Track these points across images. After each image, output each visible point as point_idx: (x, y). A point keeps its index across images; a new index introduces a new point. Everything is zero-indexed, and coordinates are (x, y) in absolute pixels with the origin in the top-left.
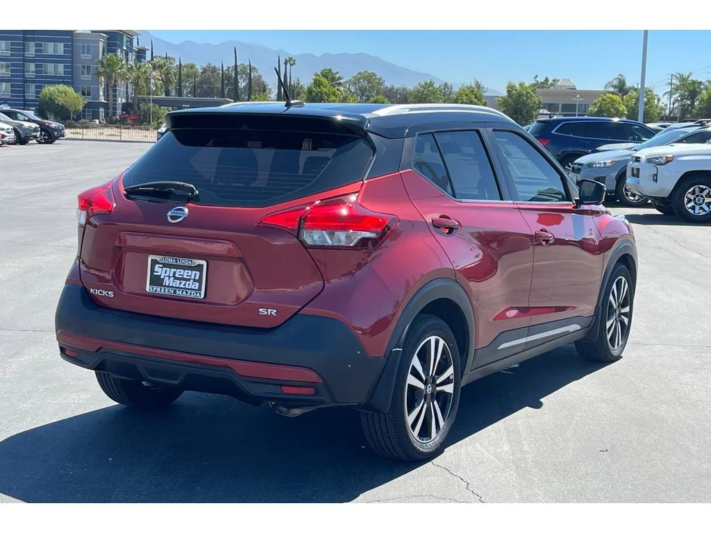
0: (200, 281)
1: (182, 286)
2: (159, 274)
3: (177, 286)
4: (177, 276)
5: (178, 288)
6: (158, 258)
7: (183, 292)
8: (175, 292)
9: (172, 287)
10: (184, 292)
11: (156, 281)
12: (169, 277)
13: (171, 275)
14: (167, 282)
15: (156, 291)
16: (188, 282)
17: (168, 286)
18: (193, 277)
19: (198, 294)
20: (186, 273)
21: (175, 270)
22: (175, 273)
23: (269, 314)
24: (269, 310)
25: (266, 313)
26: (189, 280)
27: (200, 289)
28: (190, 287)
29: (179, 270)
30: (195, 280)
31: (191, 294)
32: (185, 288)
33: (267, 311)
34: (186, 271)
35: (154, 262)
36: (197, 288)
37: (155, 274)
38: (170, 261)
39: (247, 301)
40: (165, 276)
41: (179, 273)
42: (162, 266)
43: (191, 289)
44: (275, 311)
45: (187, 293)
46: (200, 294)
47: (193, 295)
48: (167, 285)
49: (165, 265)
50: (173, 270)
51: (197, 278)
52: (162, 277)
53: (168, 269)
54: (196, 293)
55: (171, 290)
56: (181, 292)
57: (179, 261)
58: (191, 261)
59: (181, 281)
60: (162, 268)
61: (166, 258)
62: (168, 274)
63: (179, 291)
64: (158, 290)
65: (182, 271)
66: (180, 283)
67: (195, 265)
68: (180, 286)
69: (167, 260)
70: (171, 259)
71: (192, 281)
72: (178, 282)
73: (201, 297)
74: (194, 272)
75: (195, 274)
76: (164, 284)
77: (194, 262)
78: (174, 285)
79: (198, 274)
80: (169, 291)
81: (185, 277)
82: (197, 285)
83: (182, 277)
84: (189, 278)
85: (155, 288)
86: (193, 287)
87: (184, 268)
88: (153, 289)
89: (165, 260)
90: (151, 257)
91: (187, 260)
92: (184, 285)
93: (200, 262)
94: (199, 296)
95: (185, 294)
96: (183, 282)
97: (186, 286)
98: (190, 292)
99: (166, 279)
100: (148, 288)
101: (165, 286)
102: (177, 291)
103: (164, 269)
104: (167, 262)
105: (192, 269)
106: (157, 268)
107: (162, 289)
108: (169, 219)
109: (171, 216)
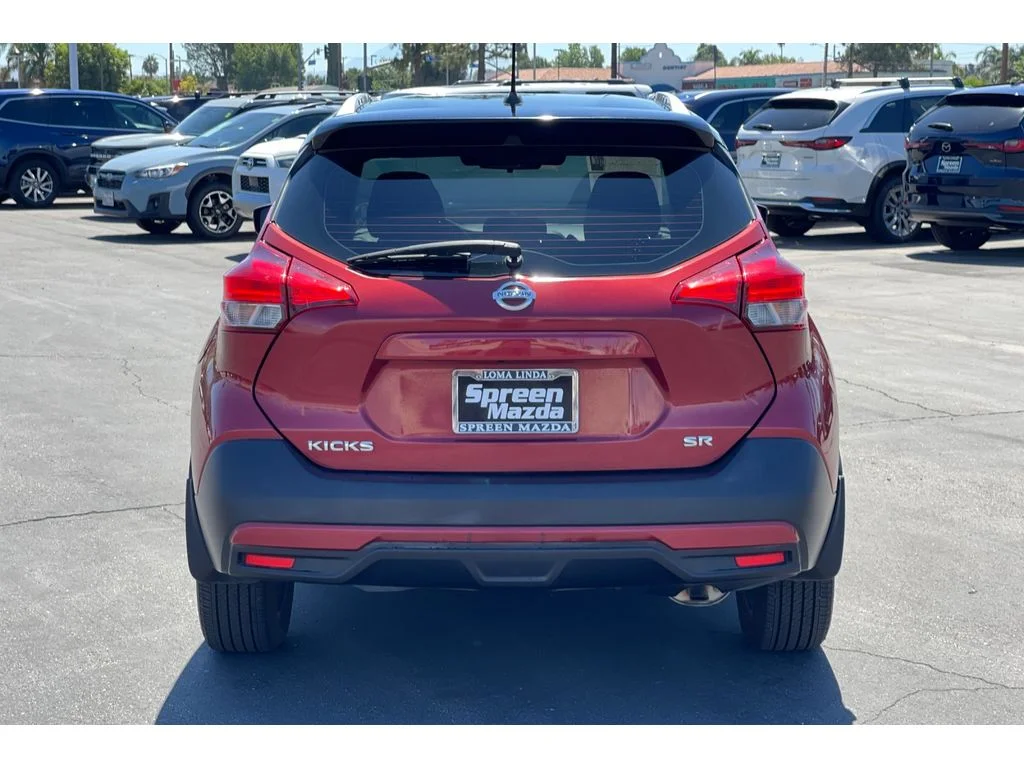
0: (567, 403)
1: (526, 416)
2: (476, 401)
3: (518, 416)
4: (515, 399)
5: (520, 420)
6: (465, 372)
7: (531, 426)
8: (516, 427)
9: (507, 420)
10: (536, 427)
11: (473, 413)
12: (499, 404)
13: (503, 399)
14: (494, 412)
15: (474, 430)
16: (539, 409)
17: (499, 420)
18: (549, 399)
19: (566, 426)
20: (534, 395)
21: (510, 391)
22: (509, 397)
23: (700, 444)
24: (701, 439)
25: (695, 443)
26: (542, 405)
27: (568, 416)
28: (546, 416)
29: (517, 391)
30: (554, 404)
31: (550, 427)
32: (535, 420)
33: (698, 441)
34: (534, 391)
35: (464, 382)
36: (561, 416)
37: (467, 401)
38: (500, 375)
39: (661, 428)
40: (489, 404)
41: (518, 395)
42: (481, 386)
43: (549, 420)
44: (710, 439)
45: (541, 427)
46: (570, 425)
47: (557, 429)
48: (495, 417)
49: (487, 385)
50: (505, 392)
51: (559, 399)
52: (484, 405)
53: (495, 391)
54: (562, 425)
55: (506, 426)
56: (528, 426)
57: (520, 374)
58: (546, 373)
59: (524, 408)
60: (482, 389)
61: (492, 371)
62: (495, 398)
63: (524, 425)
64: (478, 429)
65: (525, 391)
66: (523, 412)
67: (553, 379)
68: (523, 417)
69: (493, 375)
70: (501, 372)
71: (548, 406)
72: (518, 410)
73: (573, 432)
74: (551, 391)
75: (555, 394)
76: (489, 417)
77: (551, 374)
78: (510, 417)
79: (560, 392)
80: (503, 427)
81: (532, 400)
82: (561, 411)
83: (525, 401)
84: (542, 401)
85: (471, 425)
86: (553, 416)
87: (529, 385)
88: (467, 427)
89: (488, 375)
90: (457, 373)
91: (536, 371)
92: (533, 413)
93: (564, 372)
94: (568, 429)
95: (538, 429)
96: (530, 410)
97: (538, 415)
98: (547, 425)
99: (493, 407)
100: (457, 427)
101: (492, 420)
102: (521, 426)
103: (487, 391)
104: (493, 379)
105: (546, 385)
106: (471, 390)
107: (488, 426)
108: (503, 305)
109: (505, 301)
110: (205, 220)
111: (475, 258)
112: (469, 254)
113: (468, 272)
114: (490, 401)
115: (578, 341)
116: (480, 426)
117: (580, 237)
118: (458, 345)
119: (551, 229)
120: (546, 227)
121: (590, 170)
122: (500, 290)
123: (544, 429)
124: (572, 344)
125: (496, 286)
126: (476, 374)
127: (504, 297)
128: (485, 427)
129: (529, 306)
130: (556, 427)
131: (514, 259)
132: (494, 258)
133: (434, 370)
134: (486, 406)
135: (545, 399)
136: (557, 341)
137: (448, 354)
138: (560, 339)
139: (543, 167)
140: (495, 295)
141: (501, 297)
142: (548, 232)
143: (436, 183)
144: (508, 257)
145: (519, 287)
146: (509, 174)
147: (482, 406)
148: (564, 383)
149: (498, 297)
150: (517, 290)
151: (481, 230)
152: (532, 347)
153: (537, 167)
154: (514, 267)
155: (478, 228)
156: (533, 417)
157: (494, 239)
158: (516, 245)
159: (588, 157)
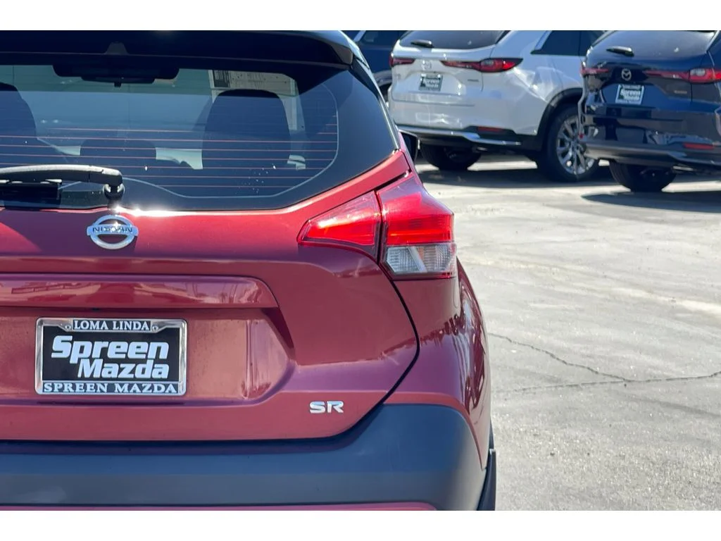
0: (172, 360)
1: (124, 374)
2: (65, 355)
3: (114, 375)
4: (111, 354)
5: (117, 379)
6: (51, 321)
7: (130, 387)
8: (111, 388)
9: (101, 379)
10: (135, 387)
11: (64, 370)
12: (91, 360)
13: (97, 354)
14: (86, 369)
15: (61, 390)
16: (140, 367)
17: (91, 378)
18: (152, 355)
19: (171, 387)
20: (133, 349)
21: (105, 344)
22: (104, 351)
23: (329, 410)
24: (330, 405)
25: (323, 410)
26: (144, 361)
27: (173, 375)
28: (147, 375)
29: (114, 344)
30: (157, 360)
31: (152, 388)
32: (135, 379)
33: (326, 406)
34: (134, 345)
35: (51, 333)
36: (165, 375)
37: (54, 355)
38: (94, 325)
39: (285, 391)
40: (79, 360)
41: (114, 349)
42: (70, 338)
43: (152, 379)
44: (341, 404)
45: (141, 388)
46: (176, 387)
47: (160, 391)
48: (87, 375)
49: (78, 336)
50: (99, 345)
51: (164, 355)
52: (73, 361)
53: (88, 345)
54: (166, 386)
55: (99, 386)
56: (126, 386)
57: (118, 325)
58: (149, 323)
59: (122, 366)
60: (72, 342)
61: (84, 320)
62: (87, 353)
63: (122, 385)
64: (66, 390)
65: (124, 345)
66: (120, 370)
67: (158, 330)
68: (120, 376)
69: (85, 325)
70: (95, 322)
71: (150, 363)
72: (115, 367)
73: (179, 394)
74: (154, 345)
75: (159, 349)
76: (79, 375)
77: (154, 325)
78: (105, 375)
79: (165, 347)
80: (96, 387)
81: (132, 355)
82: (165, 369)
83: (123, 356)
84: (144, 356)
85: (58, 385)
86: (156, 375)
87: (128, 338)
88: (53, 386)
89: (79, 325)
90: (41, 323)
91: (136, 322)
92: (133, 372)
93: (171, 323)
94: (174, 391)
95: (138, 390)
96: (129, 367)
97: (138, 374)
98: (149, 386)
99: (85, 364)
100: (41, 387)
101: (83, 378)
102: (117, 386)
103: (78, 344)
104: (85, 330)
105: (148, 338)
106: (58, 343)
107: (78, 385)
108: (99, 242)
109: (102, 237)
111: (68, 186)
112: (60, 181)
113: (59, 202)
114: (81, 356)
115: (190, 286)
116: (68, 386)
117: (196, 163)
118: (47, 289)
119: (162, 155)
120: (155, 151)
121: (212, 85)
122: (96, 225)
123: (145, 391)
124: (184, 291)
125: (92, 219)
126: (67, 323)
127: (101, 233)
128: (74, 387)
129: (130, 244)
130: (159, 388)
131: (114, 188)
132: (90, 187)
133: (15, 319)
134: (76, 362)
135: (147, 354)
136: (164, 286)
137: (29, 299)
138: (167, 284)
139: (156, 81)
140: (89, 231)
141: (97, 233)
142: (157, 158)
144: (107, 186)
145: (120, 222)
146: (118, 88)
147: (71, 362)
148: (170, 336)
149: (93, 232)
150: (117, 225)
151: (79, 154)
152: (138, 293)
153: (150, 80)
154: (113, 198)
155: (75, 151)
156: (132, 376)
157: (90, 165)
158: (116, 172)
159: (210, 72)
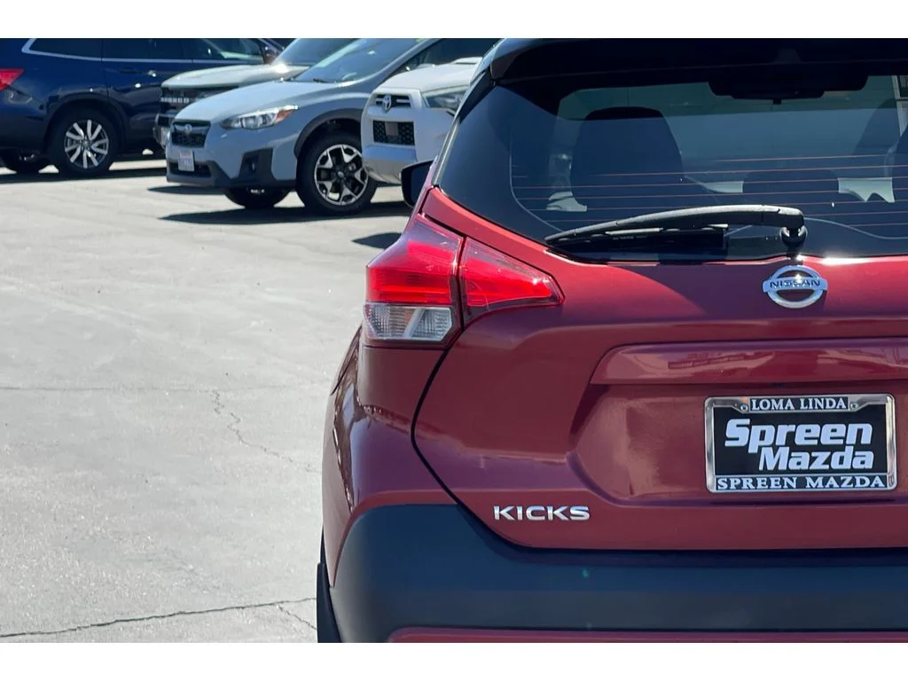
0: (878, 445)
1: (817, 465)
2: (741, 443)
3: (805, 466)
4: (799, 441)
5: (808, 471)
6: (722, 401)
7: (825, 481)
8: (802, 483)
9: (788, 471)
10: (832, 481)
11: (738, 461)
12: (775, 448)
13: (781, 440)
14: (769, 459)
15: (740, 486)
16: (836, 456)
17: (776, 471)
18: (852, 439)
19: (878, 480)
20: (827, 434)
21: (792, 428)
22: (791, 436)
26: (841, 448)
27: (880, 465)
28: (846, 466)
29: (802, 428)
30: (859, 447)
31: (853, 481)
32: (831, 471)
34: (828, 428)
35: (723, 416)
36: (869, 465)
37: (728, 444)
38: (777, 405)
40: (760, 448)
41: (803, 434)
42: (747, 421)
43: (852, 470)
45: (840, 482)
46: (884, 478)
47: (863, 484)
48: (771, 467)
49: (757, 419)
50: (784, 430)
51: (866, 439)
52: (753, 450)
53: (769, 429)
54: (871, 479)
55: (786, 480)
56: (820, 480)
57: (807, 403)
58: (845, 400)
59: (814, 454)
60: (749, 427)
61: (764, 399)
62: (769, 440)
63: (814, 479)
64: (745, 486)
65: (815, 428)
66: (812, 460)
67: (858, 408)
68: (812, 467)
69: (765, 405)
70: (777, 401)
71: (849, 450)
72: (805, 456)
73: (889, 488)
74: (854, 428)
75: (860, 432)
76: (761, 468)
77: (855, 401)
78: (793, 466)
79: (867, 429)
80: (782, 482)
81: (825, 441)
82: (869, 457)
83: (815, 442)
84: (841, 442)
85: (735, 481)
86: (857, 465)
87: (822, 419)
88: (728, 483)
89: (757, 405)
90: (711, 404)
91: (829, 398)
92: (828, 461)
93: (872, 398)
94: (881, 484)
95: (836, 485)
96: (823, 456)
97: (835, 465)
98: (849, 479)
99: (767, 453)
100: (713, 481)
101: (765, 471)
102: (809, 480)
103: (757, 429)
104: (765, 410)
105: (846, 418)
106: (733, 428)
107: (759, 480)
108: (778, 300)
109: (781, 294)
110: (323, 187)
111: (736, 232)
112: (726, 226)
113: (725, 253)
114: (762, 443)
115: (888, 351)
116: (747, 482)
117: (889, 197)
118: (709, 362)
119: (845, 186)
120: (837, 183)
121: (898, 96)
122: (774, 279)
123: (844, 485)
124: (881, 356)
125: (768, 272)
126: (740, 404)
127: (780, 288)
128: (755, 483)
129: (818, 301)
130: (863, 482)
131: (794, 232)
132: (763, 232)
133: (678, 399)
134: (756, 451)
135: (845, 439)
136: (861, 353)
137: (696, 374)
138: (863, 349)
139: (826, 94)
140: (766, 286)
141: (776, 288)
142: (840, 191)
143: (671, 121)
144: (785, 229)
145: (804, 273)
146: (776, 106)
147: (750, 451)
148: (874, 415)
149: (771, 288)
150: (799, 278)
151: (741, 191)
152: (820, 362)
153: (818, 94)
154: (793, 246)
155: (736, 188)
156: (827, 467)
157: (763, 204)
158: (796, 211)
159: (895, 78)
